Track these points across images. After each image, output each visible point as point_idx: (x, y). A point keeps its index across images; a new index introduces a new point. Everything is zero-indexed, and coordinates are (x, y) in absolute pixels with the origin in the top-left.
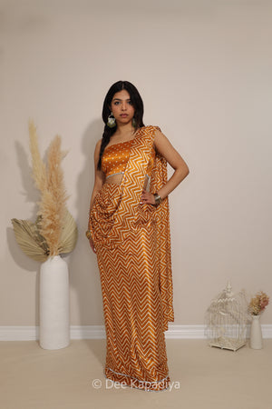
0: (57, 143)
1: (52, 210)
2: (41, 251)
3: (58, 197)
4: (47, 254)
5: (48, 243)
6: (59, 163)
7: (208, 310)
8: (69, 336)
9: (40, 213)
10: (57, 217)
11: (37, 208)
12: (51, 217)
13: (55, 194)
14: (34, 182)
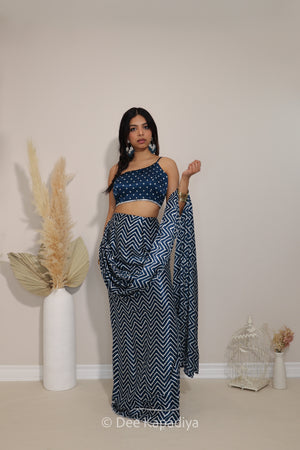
0: (61, 166)
1: (55, 239)
2: (43, 284)
3: (62, 224)
4: (50, 286)
5: (51, 274)
6: (63, 187)
7: (229, 348)
8: (75, 376)
9: (41, 242)
10: (60, 245)
11: (38, 237)
12: (54, 246)
13: (58, 222)
14: (34, 207)
